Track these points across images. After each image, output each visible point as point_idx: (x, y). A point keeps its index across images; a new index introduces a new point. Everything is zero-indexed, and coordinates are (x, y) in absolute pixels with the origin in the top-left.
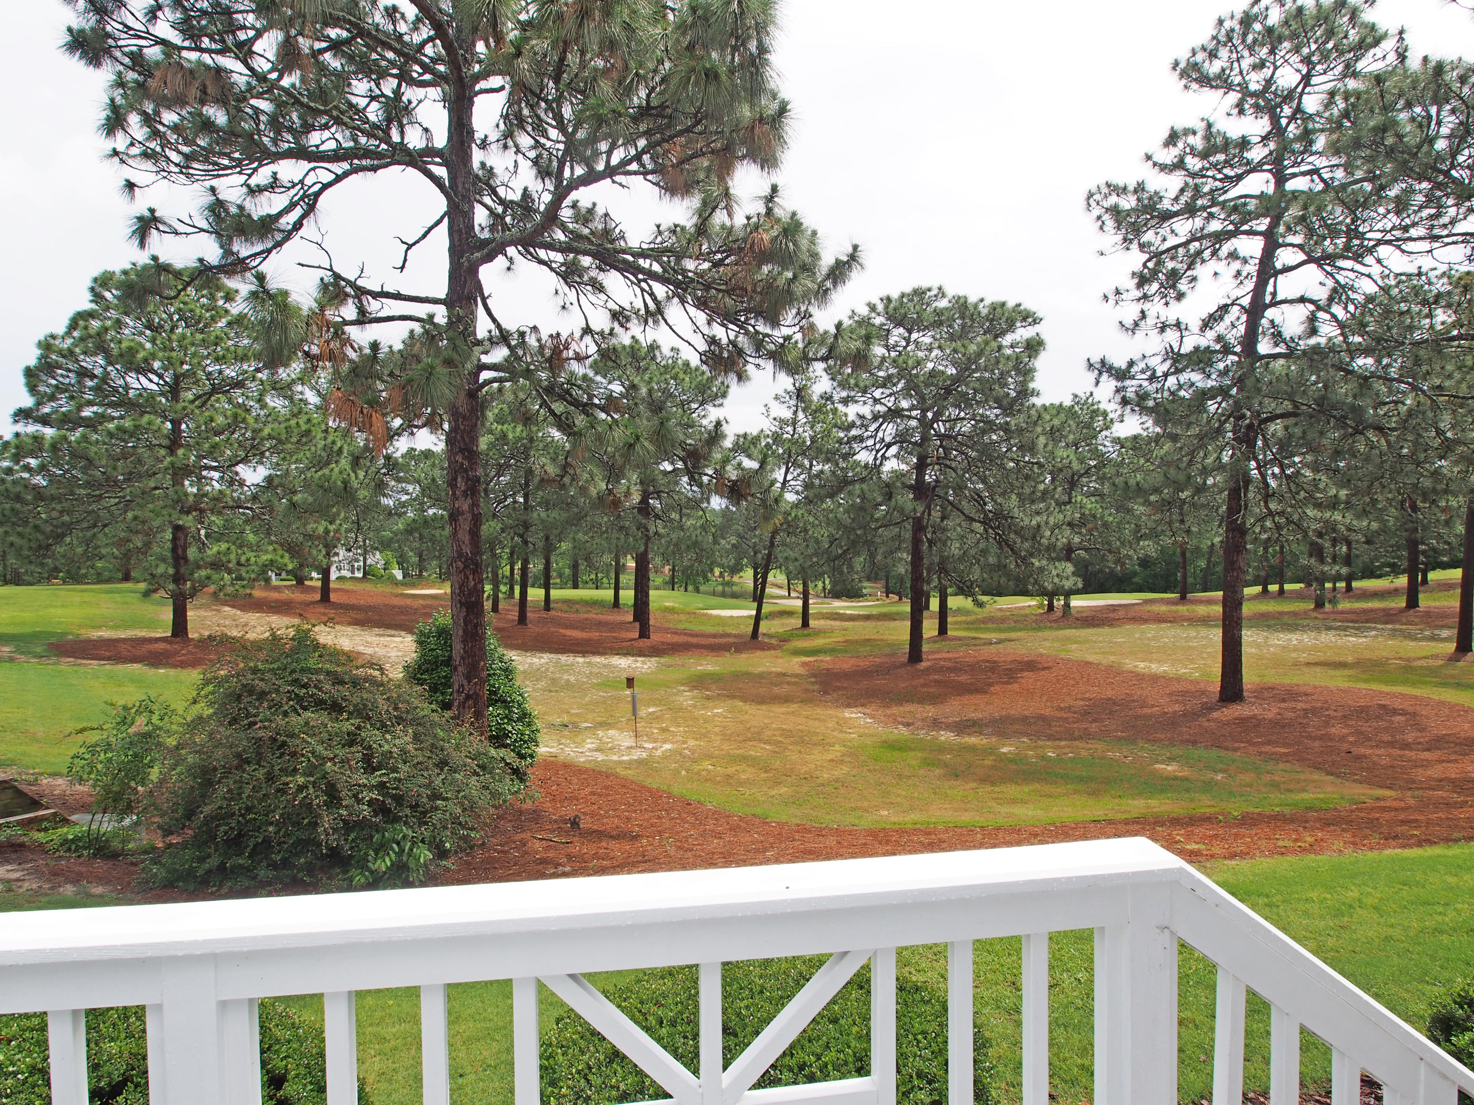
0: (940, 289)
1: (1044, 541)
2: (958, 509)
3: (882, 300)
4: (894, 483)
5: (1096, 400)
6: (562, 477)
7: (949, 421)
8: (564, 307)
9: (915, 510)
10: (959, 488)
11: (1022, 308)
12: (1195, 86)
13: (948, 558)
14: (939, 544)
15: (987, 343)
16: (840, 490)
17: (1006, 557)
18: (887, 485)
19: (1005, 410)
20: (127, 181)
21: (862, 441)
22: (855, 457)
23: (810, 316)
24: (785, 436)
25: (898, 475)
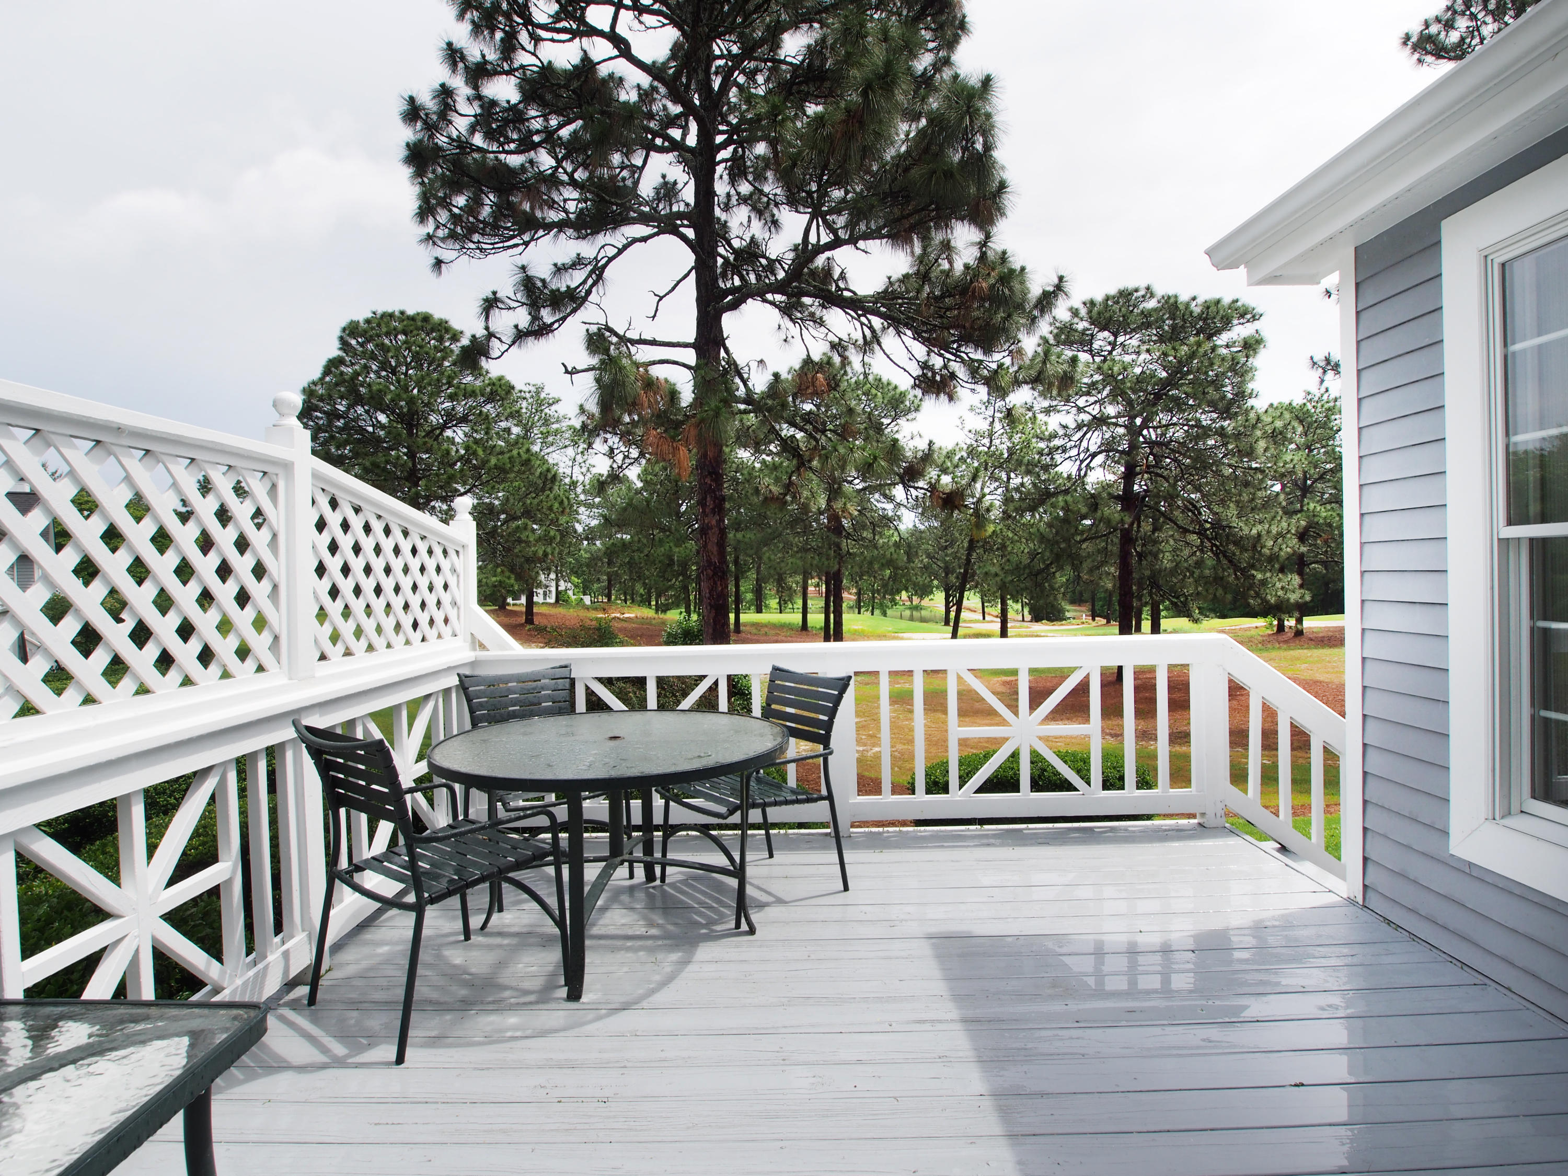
0: (1148, 288)
1: (1266, 551)
2: (1171, 520)
3: (1085, 304)
4: (1100, 493)
5: (1332, 397)
6: (786, 495)
7: (1160, 427)
8: (785, 341)
9: (1122, 521)
10: (1171, 497)
11: (1239, 304)
12: (1429, 59)
13: (1160, 571)
14: (1150, 558)
15: (1199, 344)
16: (1042, 502)
17: (1224, 570)
18: (1093, 496)
19: (1222, 414)
20: (436, 258)
21: (1064, 451)
22: (1057, 469)
23: (1019, 341)
24: (980, 449)
25: (1105, 487)
